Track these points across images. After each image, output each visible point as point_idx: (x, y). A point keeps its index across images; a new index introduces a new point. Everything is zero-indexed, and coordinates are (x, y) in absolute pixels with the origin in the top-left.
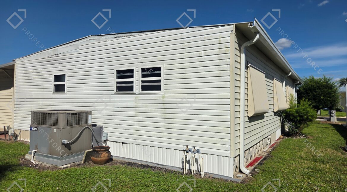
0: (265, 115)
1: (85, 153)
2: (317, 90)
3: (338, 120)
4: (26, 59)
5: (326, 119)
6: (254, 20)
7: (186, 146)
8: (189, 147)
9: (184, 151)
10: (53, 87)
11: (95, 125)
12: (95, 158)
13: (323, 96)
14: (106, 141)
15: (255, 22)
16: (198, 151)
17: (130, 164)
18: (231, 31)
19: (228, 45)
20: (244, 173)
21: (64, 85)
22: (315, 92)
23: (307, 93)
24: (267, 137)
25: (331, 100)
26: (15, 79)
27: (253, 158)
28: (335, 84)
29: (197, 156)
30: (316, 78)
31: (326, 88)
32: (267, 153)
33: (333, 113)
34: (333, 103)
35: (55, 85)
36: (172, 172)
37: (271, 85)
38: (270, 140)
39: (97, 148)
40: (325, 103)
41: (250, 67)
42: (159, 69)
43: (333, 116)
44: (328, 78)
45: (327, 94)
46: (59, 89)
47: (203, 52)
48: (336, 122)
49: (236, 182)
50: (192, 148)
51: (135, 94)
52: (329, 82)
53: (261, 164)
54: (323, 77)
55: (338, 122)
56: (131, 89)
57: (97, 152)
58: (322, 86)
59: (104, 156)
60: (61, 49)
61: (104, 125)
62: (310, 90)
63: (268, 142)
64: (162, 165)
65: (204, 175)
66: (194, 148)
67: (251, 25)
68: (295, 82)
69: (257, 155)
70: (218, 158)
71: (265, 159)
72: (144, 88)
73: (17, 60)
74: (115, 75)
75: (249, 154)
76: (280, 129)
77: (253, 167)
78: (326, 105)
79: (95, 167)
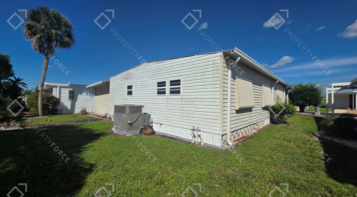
0: (253, 109)
1: (140, 129)
2: (304, 93)
3: (321, 113)
4: (115, 77)
5: (312, 113)
6: (234, 48)
7: (192, 127)
8: (195, 128)
9: (192, 130)
10: (127, 92)
11: (147, 114)
12: (145, 132)
13: (309, 97)
14: (152, 122)
15: (235, 49)
16: (200, 130)
17: (163, 136)
18: (221, 56)
19: (219, 65)
20: (229, 145)
21: (132, 91)
22: (303, 94)
23: (297, 95)
24: (255, 124)
25: (316, 99)
26: (110, 88)
27: (241, 136)
28: (319, 88)
29: (199, 133)
30: (304, 84)
31: (311, 91)
32: (253, 134)
33: (317, 109)
34: (317, 102)
35: (128, 91)
36: (184, 142)
37: (261, 89)
38: (257, 126)
39: (146, 126)
40: (310, 101)
41: (237, 78)
42: (179, 81)
43: (317, 111)
44: (313, 84)
45: (312, 95)
46: (130, 93)
47: (204, 70)
48: (319, 116)
49: (222, 150)
50: (196, 128)
51: (166, 96)
52: (314, 87)
53: (244, 140)
54: (309, 83)
55: (321, 115)
56: (164, 93)
57: (146, 128)
58: (308, 90)
59: (149, 131)
60: (131, 71)
61: (151, 114)
62: (298, 92)
63: (256, 127)
64: (181, 138)
65: (203, 144)
66: (198, 128)
67: (232, 52)
68: (286, 87)
69: (244, 135)
70: (212, 135)
71: (249, 137)
72: (172, 92)
73: (111, 78)
74: (156, 85)
75: (237, 134)
76: (269, 119)
77: (238, 142)
78: (311, 103)
79: (144, 136)
